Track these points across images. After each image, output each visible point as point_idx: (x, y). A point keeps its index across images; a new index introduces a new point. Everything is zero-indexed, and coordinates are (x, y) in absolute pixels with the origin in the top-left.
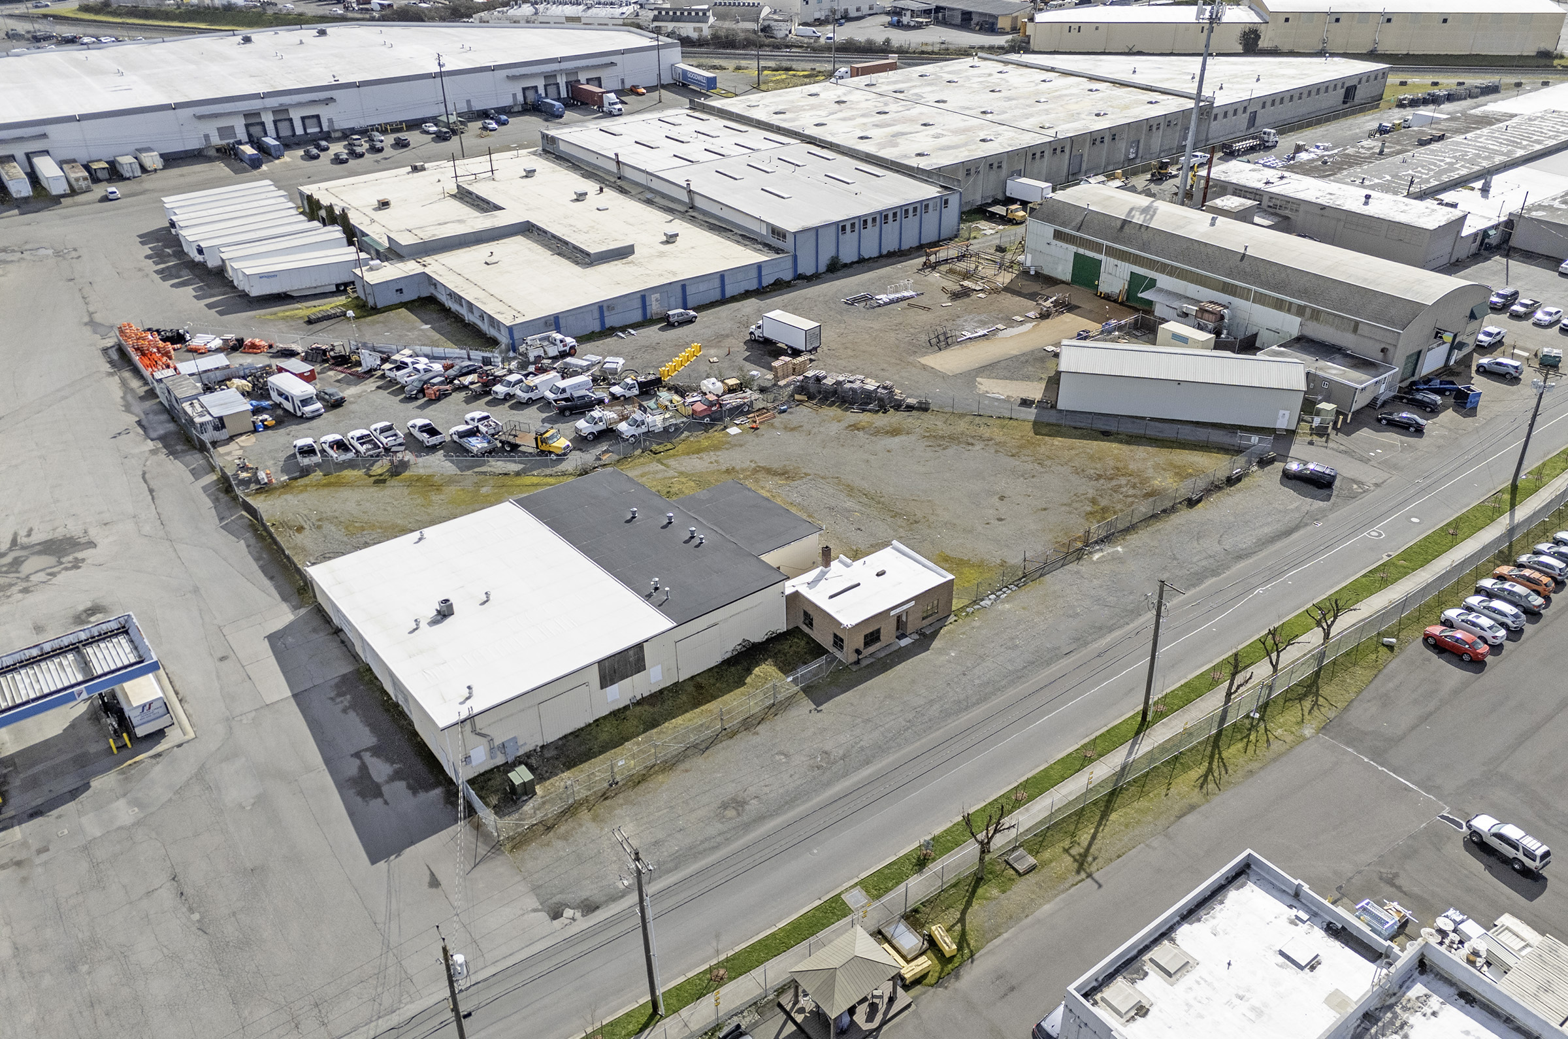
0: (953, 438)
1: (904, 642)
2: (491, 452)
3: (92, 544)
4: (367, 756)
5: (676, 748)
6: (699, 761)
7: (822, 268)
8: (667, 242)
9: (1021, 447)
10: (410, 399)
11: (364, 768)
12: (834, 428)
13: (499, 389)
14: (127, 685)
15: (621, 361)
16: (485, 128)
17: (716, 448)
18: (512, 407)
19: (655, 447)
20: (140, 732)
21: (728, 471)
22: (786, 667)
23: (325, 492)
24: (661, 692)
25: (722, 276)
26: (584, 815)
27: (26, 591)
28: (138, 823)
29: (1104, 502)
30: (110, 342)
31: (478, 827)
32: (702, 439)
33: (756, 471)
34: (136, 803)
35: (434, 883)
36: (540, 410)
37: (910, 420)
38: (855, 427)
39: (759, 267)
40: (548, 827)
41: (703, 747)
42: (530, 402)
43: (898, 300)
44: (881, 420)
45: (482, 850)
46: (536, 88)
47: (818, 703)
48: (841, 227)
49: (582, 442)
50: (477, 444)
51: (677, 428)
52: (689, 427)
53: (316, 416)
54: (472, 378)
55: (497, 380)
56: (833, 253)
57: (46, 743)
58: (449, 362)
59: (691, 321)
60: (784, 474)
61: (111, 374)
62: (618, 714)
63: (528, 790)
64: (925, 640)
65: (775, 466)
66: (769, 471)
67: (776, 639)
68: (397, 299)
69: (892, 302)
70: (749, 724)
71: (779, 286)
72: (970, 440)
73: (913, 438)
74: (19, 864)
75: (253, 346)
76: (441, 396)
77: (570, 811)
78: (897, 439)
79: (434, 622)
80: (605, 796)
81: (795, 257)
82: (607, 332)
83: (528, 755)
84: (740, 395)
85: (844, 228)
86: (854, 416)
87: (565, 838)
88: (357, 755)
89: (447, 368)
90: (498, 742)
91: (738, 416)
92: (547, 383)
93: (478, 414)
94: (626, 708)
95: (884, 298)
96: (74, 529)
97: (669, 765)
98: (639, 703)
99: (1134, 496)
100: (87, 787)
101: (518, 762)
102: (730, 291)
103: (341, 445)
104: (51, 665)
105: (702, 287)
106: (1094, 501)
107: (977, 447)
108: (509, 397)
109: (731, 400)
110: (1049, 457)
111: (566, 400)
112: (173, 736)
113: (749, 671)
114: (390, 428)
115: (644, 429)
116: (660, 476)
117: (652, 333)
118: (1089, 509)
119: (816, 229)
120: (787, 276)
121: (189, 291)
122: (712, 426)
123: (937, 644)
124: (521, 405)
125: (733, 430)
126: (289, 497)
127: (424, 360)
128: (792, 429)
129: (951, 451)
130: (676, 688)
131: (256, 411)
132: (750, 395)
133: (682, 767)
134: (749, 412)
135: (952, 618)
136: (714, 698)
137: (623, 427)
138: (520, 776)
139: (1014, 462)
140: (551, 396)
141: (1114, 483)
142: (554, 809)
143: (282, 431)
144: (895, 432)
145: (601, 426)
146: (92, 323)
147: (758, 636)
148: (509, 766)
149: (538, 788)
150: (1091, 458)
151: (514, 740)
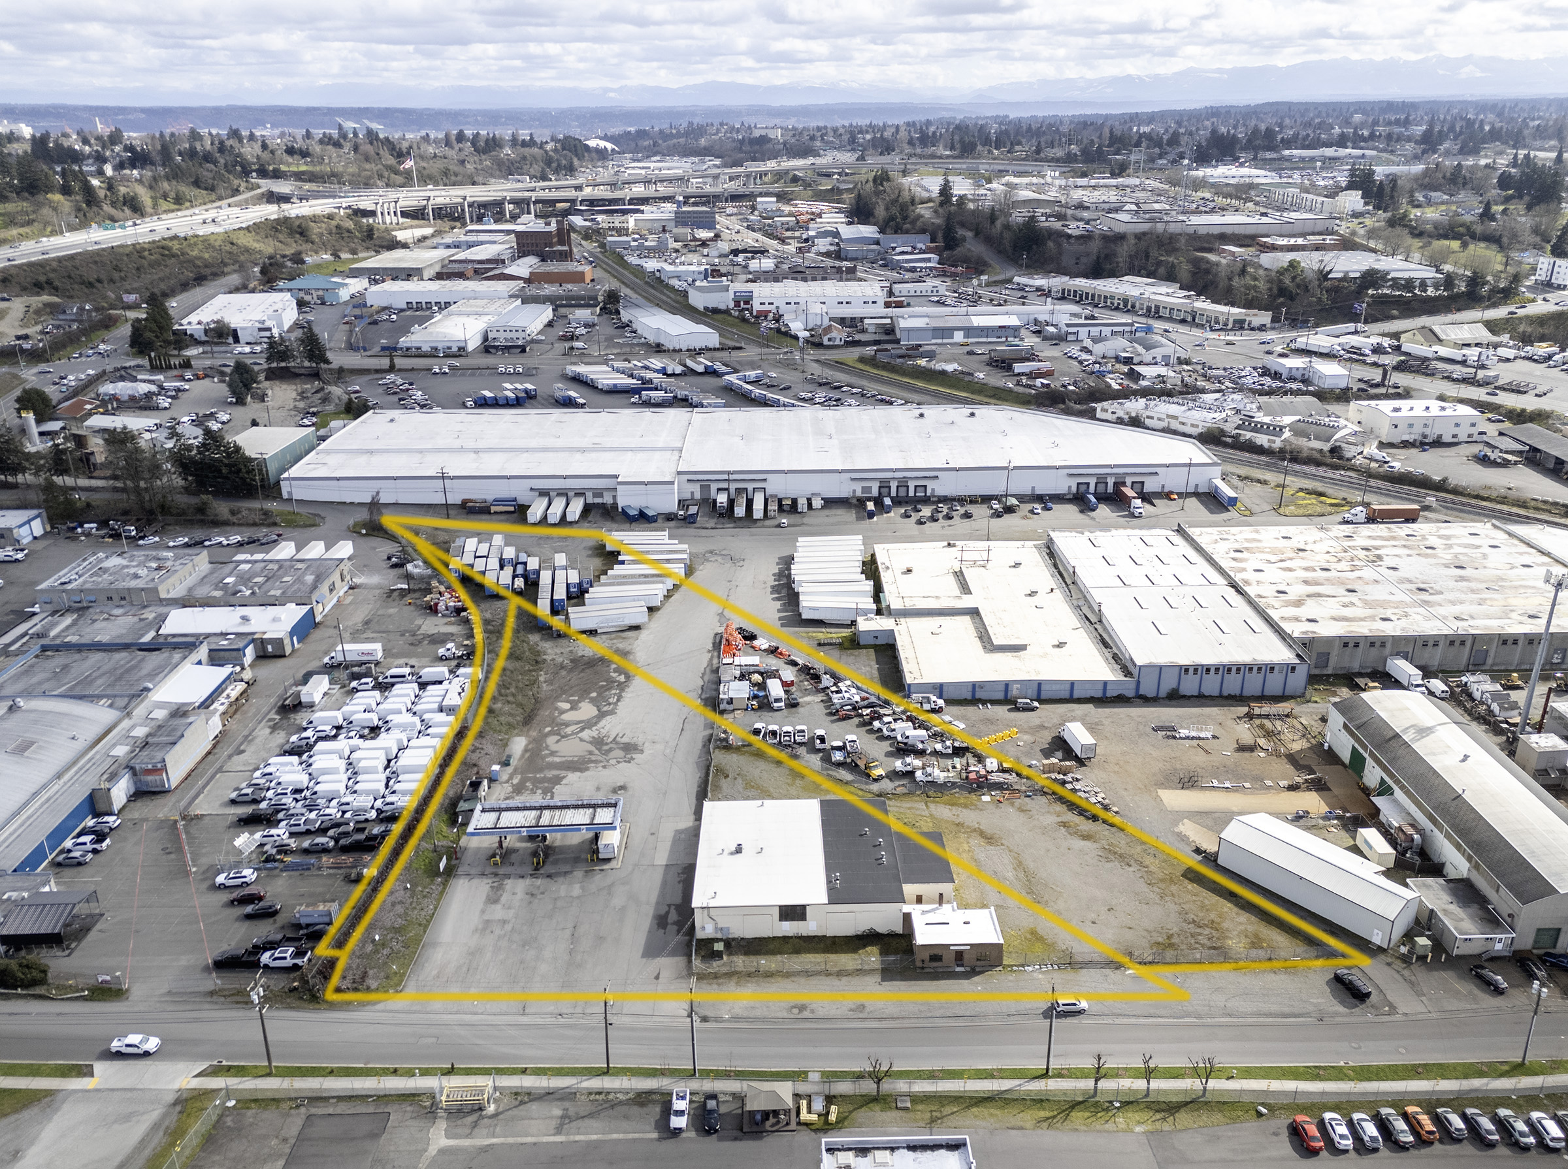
0: (1121, 856)
1: (958, 969)
2: (839, 765)
3: (642, 752)
4: (673, 908)
5: (798, 967)
6: (802, 980)
7: (1163, 694)
8: (1058, 646)
9: (1162, 880)
10: (831, 714)
11: (668, 913)
12: (1051, 819)
13: (876, 724)
14: (606, 832)
15: (962, 726)
16: (1032, 512)
17: (965, 806)
18: (877, 738)
19: (931, 793)
20: (601, 856)
21: (958, 825)
22: (884, 952)
23: (751, 759)
24: (814, 937)
25: (1073, 684)
26: (735, 979)
27: (604, 767)
28: (578, 898)
29: (1175, 940)
30: (721, 630)
31: (690, 961)
32: (961, 796)
33: (975, 830)
34: (582, 888)
35: (657, 978)
36: (891, 745)
37: (1106, 833)
38: (1064, 824)
39: (1105, 683)
40: (716, 976)
41: (808, 974)
42: (889, 738)
43: (1193, 738)
44: (1086, 826)
45: (684, 973)
46: (1088, 484)
47: (883, 980)
48: (1186, 669)
49: (894, 775)
50: (838, 756)
51: (954, 783)
52: (961, 787)
53: (779, 709)
54: (868, 711)
55: (879, 717)
56: (1174, 685)
57: (569, 847)
58: (866, 695)
59: (1033, 709)
60: (989, 839)
61: (709, 651)
62: (785, 939)
63: (718, 955)
64: (973, 972)
65: (989, 832)
66: (982, 834)
67: (892, 936)
68: (872, 641)
69: (1187, 738)
70: (841, 974)
71: (1121, 700)
72: (1132, 862)
73: (1095, 845)
74: (532, 895)
75: (781, 654)
76: (847, 718)
77: (730, 975)
78: (1083, 843)
79: (732, 854)
80: (749, 975)
81: (1138, 683)
82: (974, 701)
83: (734, 939)
84: (1006, 776)
85: (1187, 670)
86: (1072, 818)
87: (719, 985)
88: (669, 906)
89: (863, 699)
90: (720, 926)
91: (996, 789)
92: (904, 730)
93: (853, 737)
94: (791, 937)
95: (1184, 732)
96: (639, 740)
97: (788, 975)
98: (801, 938)
99: (1203, 945)
100: (571, 872)
101: (721, 940)
102: (1076, 695)
103: (774, 733)
104: (581, 811)
105: (1054, 687)
106: (1170, 937)
107: (1131, 869)
108: (880, 730)
109: (996, 778)
110: (1173, 895)
111: (905, 744)
112: (613, 864)
113: (865, 946)
114: (803, 731)
115: (930, 779)
116: (918, 812)
117: (1001, 711)
118: (1160, 940)
119: (1161, 667)
120: (1130, 693)
121: (778, 604)
122: (975, 791)
123: (976, 979)
124: (883, 738)
125: (986, 798)
126: (734, 755)
127: (854, 691)
128: (1022, 811)
129: (1109, 865)
130: (823, 938)
131: (755, 697)
132: (1012, 778)
133: (793, 979)
134: (1006, 789)
135: (1000, 968)
136: (836, 952)
137: (919, 774)
138: (719, 947)
139: (1145, 889)
140: (899, 738)
141: (1199, 930)
142: (725, 970)
143: (759, 713)
144: (1086, 837)
145: (909, 768)
146: (721, 615)
147: (882, 929)
148: (717, 940)
149: (725, 957)
150: (1202, 907)
151: (728, 929)
